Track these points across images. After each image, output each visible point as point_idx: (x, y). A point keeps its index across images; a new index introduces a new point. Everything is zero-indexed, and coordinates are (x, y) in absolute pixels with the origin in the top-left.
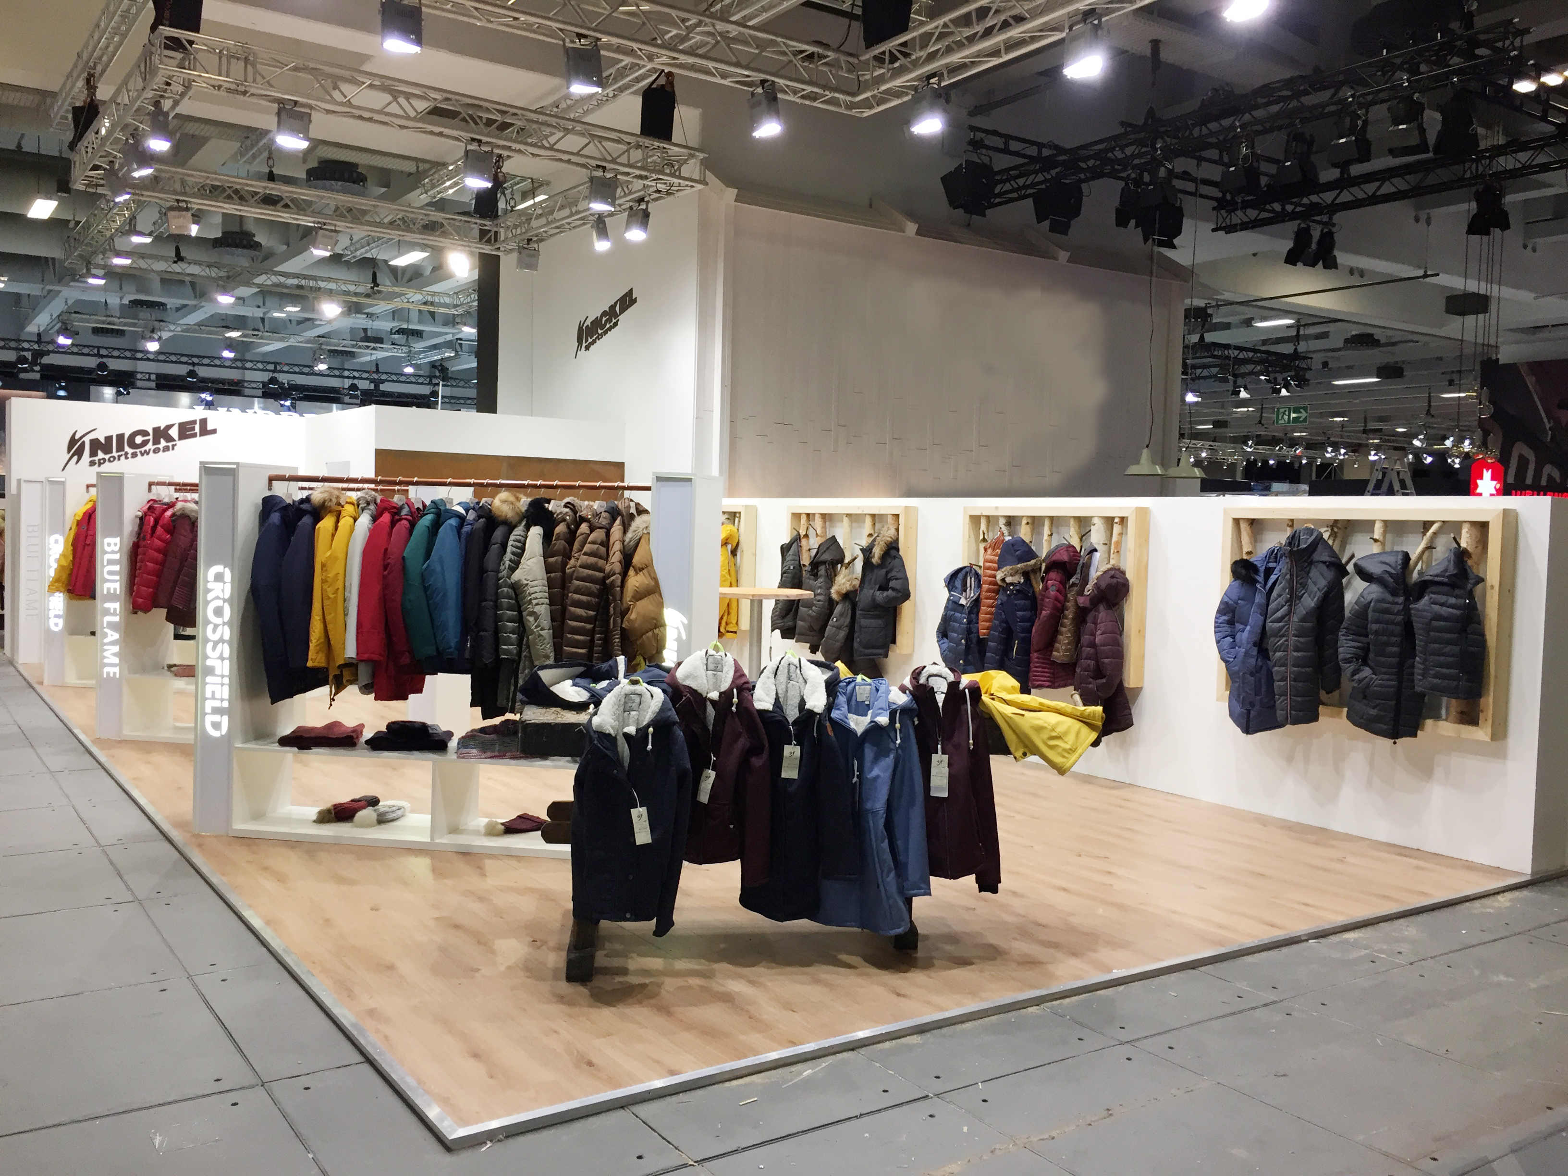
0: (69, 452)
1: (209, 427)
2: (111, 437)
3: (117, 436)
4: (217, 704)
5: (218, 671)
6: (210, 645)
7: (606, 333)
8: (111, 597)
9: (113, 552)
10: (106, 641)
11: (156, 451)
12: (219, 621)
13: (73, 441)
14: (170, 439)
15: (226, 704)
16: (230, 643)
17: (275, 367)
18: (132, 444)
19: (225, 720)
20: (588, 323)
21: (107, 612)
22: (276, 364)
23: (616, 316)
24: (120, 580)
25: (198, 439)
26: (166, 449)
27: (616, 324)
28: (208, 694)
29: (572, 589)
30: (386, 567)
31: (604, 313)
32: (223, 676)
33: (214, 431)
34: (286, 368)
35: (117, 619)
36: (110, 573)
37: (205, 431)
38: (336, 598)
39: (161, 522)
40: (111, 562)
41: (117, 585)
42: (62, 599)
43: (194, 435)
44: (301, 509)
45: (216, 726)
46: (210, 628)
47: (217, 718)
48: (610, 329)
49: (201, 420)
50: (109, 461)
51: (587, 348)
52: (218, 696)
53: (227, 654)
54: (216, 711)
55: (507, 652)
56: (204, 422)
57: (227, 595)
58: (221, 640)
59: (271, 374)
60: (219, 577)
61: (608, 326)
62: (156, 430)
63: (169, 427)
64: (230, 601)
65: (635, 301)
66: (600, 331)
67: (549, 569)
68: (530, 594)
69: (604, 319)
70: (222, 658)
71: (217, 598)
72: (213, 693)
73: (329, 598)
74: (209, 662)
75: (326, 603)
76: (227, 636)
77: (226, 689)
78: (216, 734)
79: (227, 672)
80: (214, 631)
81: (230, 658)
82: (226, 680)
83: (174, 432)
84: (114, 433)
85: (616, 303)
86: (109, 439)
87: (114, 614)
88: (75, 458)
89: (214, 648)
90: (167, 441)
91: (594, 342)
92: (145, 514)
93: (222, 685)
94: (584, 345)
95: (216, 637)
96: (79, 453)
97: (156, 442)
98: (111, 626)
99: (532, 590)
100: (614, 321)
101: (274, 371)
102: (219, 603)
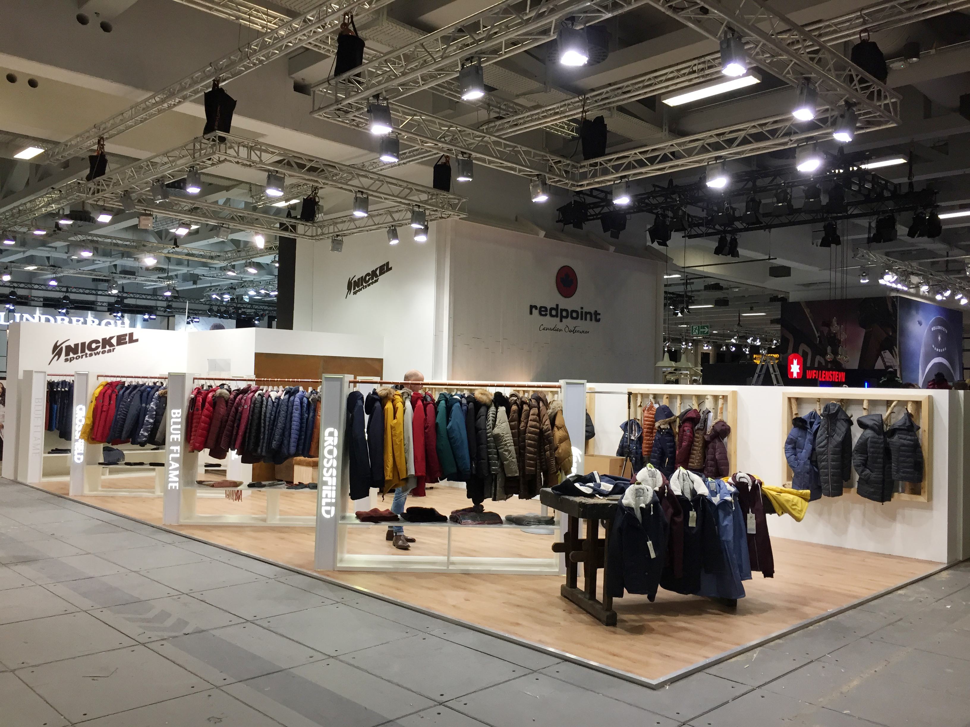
0: (53, 353)
1: (134, 338)
2: (78, 344)
3: (82, 343)
4: (329, 500)
5: (330, 484)
6: (325, 470)
7: (369, 285)
8: (175, 443)
9: (177, 418)
10: (170, 468)
11: (103, 352)
12: (331, 457)
13: (56, 347)
14: (111, 345)
15: (334, 501)
16: (337, 468)
17: (67, 289)
18: (90, 349)
19: (333, 509)
20: (356, 279)
21: (172, 452)
22: (67, 287)
23: (377, 276)
24: (181, 434)
25: (128, 346)
26: (109, 351)
27: (376, 281)
28: (324, 496)
29: (527, 438)
30: (425, 429)
31: (368, 274)
32: (332, 486)
33: (137, 340)
34: (74, 290)
35: (178, 455)
36: (174, 429)
37: (132, 340)
38: (401, 444)
39: (208, 400)
40: (175, 423)
41: (179, 436)
42: (83, 444)
43: (126, 343)
44: (374, 398)
45: (328, 512)
46: (326, 460)
47: (328, 508)
48: (372, 283)
49: (130, 334)
50: (77, 359)
51: (355, 293)
52: (329, 496)
53: (335, 473)
54: (328, 504)
55: (494, 470)
56: (131, 335)
57: (336, 443)
58: (332, 467)
59: (64, 294)
60: (331, 434)
61: (371, 281)
62: (104, 340)
63: (111, 338)
64: (337, 446)
65: (391, 269)
66: (364, 284)
67: (512, 428)
68: (505, 441)
69: (368, 278)
70: (331, 476)
71: (330, 445)
72: (327, 495)
73: (397, 444)
74: (324, 479)
75: (395, 447)
76: (335, 465)
77: (334, 492)
78: (327, 516)
79: (334, 484)
80: (328, 462)
81: (337, 476)
82: (334, 488)
83: (114, 341)
84: (80, 342)
85: (377, 269)
86: (76, 345)
87: (177, 453)
88: (57, 357)
89: (327, 471)
90: (110, 346)
91: (361, 290)
92: (196, 396)
93: (332, 490)
94: (352, 291)
95: (329, 465)
96: (59, 354)
97: (104, 347)
98: (174, 460)
99: (506, 439)
100: (375, 279)
101: (67, 292)
102: (331, 447)
